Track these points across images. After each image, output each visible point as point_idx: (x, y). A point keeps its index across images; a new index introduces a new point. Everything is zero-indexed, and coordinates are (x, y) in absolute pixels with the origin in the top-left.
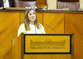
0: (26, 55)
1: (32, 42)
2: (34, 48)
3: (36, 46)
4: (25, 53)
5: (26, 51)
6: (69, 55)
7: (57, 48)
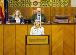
0: (27, 45)
1: (30, 39)
2: (31, 42)
3: (32, 41)
4: (27, 44)
5: (27, 43)
6: (48, 45)
7: (42, 42)
